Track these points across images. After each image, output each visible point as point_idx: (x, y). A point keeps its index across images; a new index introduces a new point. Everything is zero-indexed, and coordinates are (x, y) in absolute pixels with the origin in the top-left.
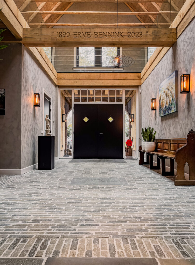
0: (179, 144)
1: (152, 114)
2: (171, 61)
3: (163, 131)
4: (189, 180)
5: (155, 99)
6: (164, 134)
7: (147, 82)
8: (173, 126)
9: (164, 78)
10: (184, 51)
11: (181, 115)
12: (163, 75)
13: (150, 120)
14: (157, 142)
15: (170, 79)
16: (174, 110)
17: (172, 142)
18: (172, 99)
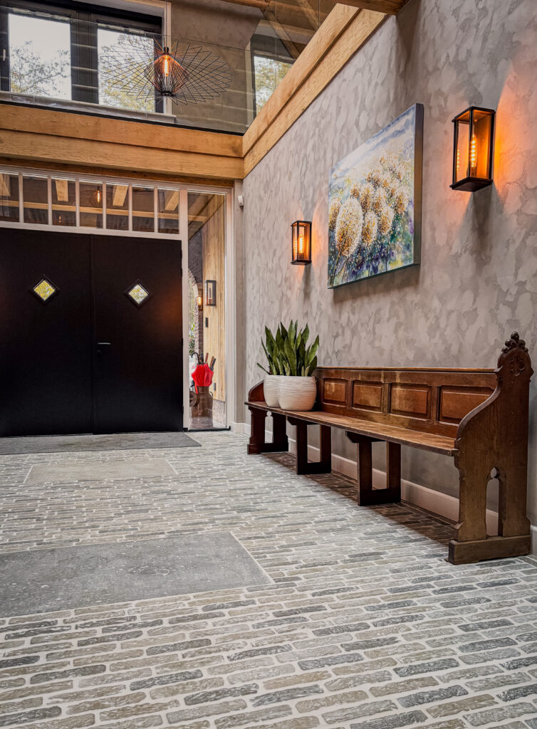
0: (441, 388)
1: (292, 279)
2: (389, 71)
3: (340, 338)
4: (499, 539)
5: (308, 225)
6: (344, 347)
7: (267, 165)
8: (394, 320)
9: (351, 144)
10: (460, 23)
11: (435, 277)
12: (344, 134)
13: (284, 300)
14: (324, 377)
15: (384, 141)
16: (406, 259)
17: (398, 381)
18: (397, 218)
